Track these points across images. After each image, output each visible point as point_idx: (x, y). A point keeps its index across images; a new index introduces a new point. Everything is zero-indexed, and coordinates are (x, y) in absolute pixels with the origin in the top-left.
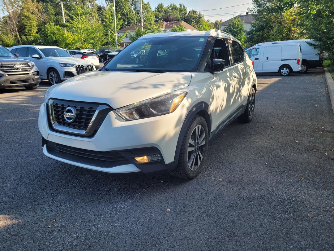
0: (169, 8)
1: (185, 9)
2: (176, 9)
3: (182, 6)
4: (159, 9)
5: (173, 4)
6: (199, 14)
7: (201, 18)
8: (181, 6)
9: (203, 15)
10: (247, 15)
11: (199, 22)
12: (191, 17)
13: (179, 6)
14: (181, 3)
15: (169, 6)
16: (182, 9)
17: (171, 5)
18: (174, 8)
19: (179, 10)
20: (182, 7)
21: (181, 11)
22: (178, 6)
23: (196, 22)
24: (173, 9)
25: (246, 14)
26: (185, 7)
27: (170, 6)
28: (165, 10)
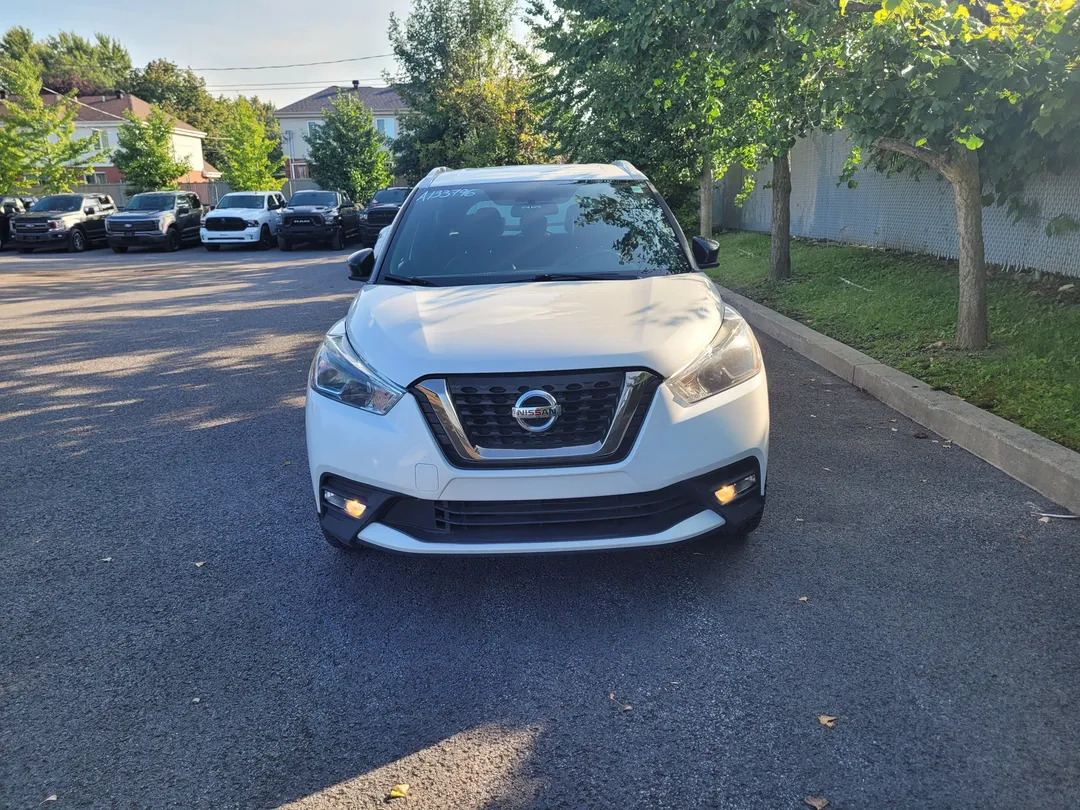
0: (55, 46)
1: (123, 56)
2: (85, 52)
3: (108, 42)
4: (16, 49)
5: (69, 34)
6: (186, 75)
7: (196, 88)
8: (104, 43)
9: (202, 79)
10: (356, 88)
11: (189, 101)
12: (157, 83)
13: (98, 43)
14: (105, 34)
15: (53, 39)
16: (110, 56)
17: (63, 36)
18: (78, 49)
19: (99, 57)
20: (111, 46)
21: (105, 60)
22: (94, 43)
23: (178, 103)
24: (76, 53)
25: (352, 86)
26: (122, 48)
27: (58, 40)
28: (40, 54)
